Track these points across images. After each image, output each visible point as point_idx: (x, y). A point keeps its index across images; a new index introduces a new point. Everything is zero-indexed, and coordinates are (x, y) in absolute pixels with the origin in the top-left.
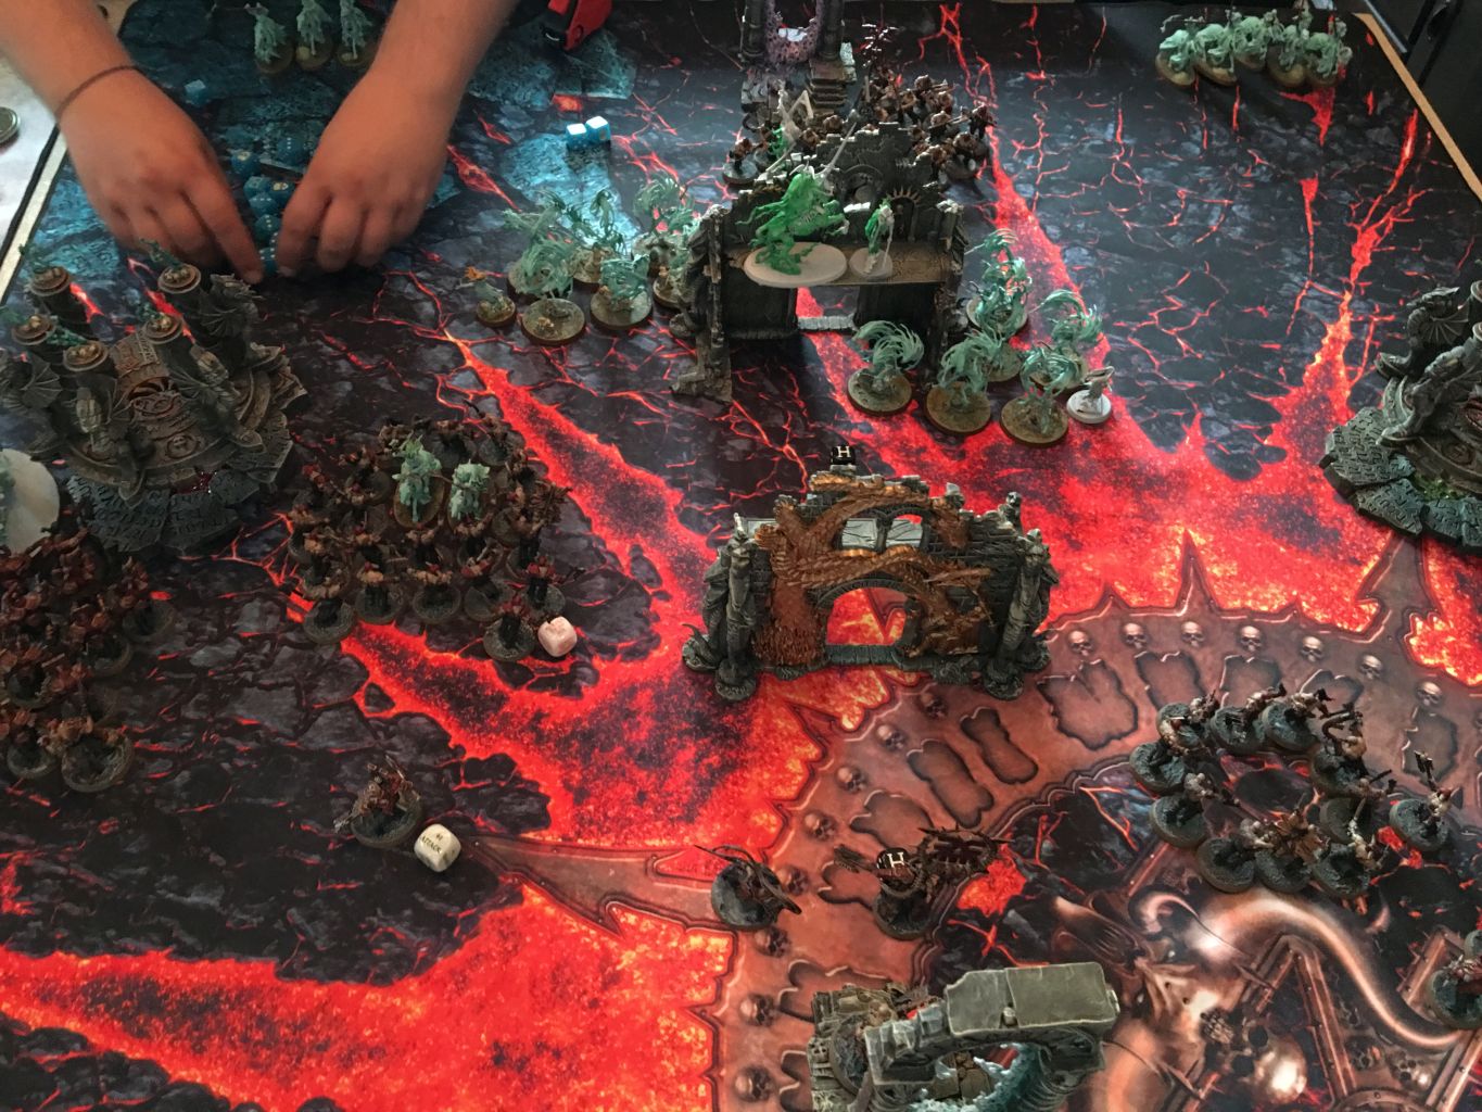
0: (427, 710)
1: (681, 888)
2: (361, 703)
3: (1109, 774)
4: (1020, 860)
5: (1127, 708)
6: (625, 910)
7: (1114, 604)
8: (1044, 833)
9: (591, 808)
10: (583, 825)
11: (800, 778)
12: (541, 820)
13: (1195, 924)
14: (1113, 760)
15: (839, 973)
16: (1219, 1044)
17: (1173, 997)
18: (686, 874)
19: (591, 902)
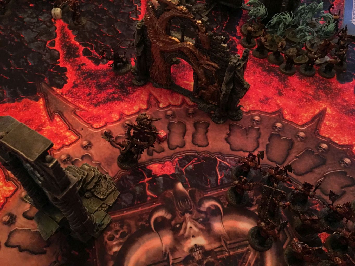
0: (60, 51)
1: (77, 119)
2: (48, 43)
3: (231, 159)
4: (178, 166)
5: (255, 145)
6: (58, 116)
7: (279, 115)
8: (192, 163)
9: (75, 90)
10: (69, 92)
11: (134, 111)
12: (60, 86)
13: (219, 217)
14: (236, 156)
15: (96, 163)
16: (193, 258)
17: (190, 232)
18: (82, 117)
19: (52, 110)
